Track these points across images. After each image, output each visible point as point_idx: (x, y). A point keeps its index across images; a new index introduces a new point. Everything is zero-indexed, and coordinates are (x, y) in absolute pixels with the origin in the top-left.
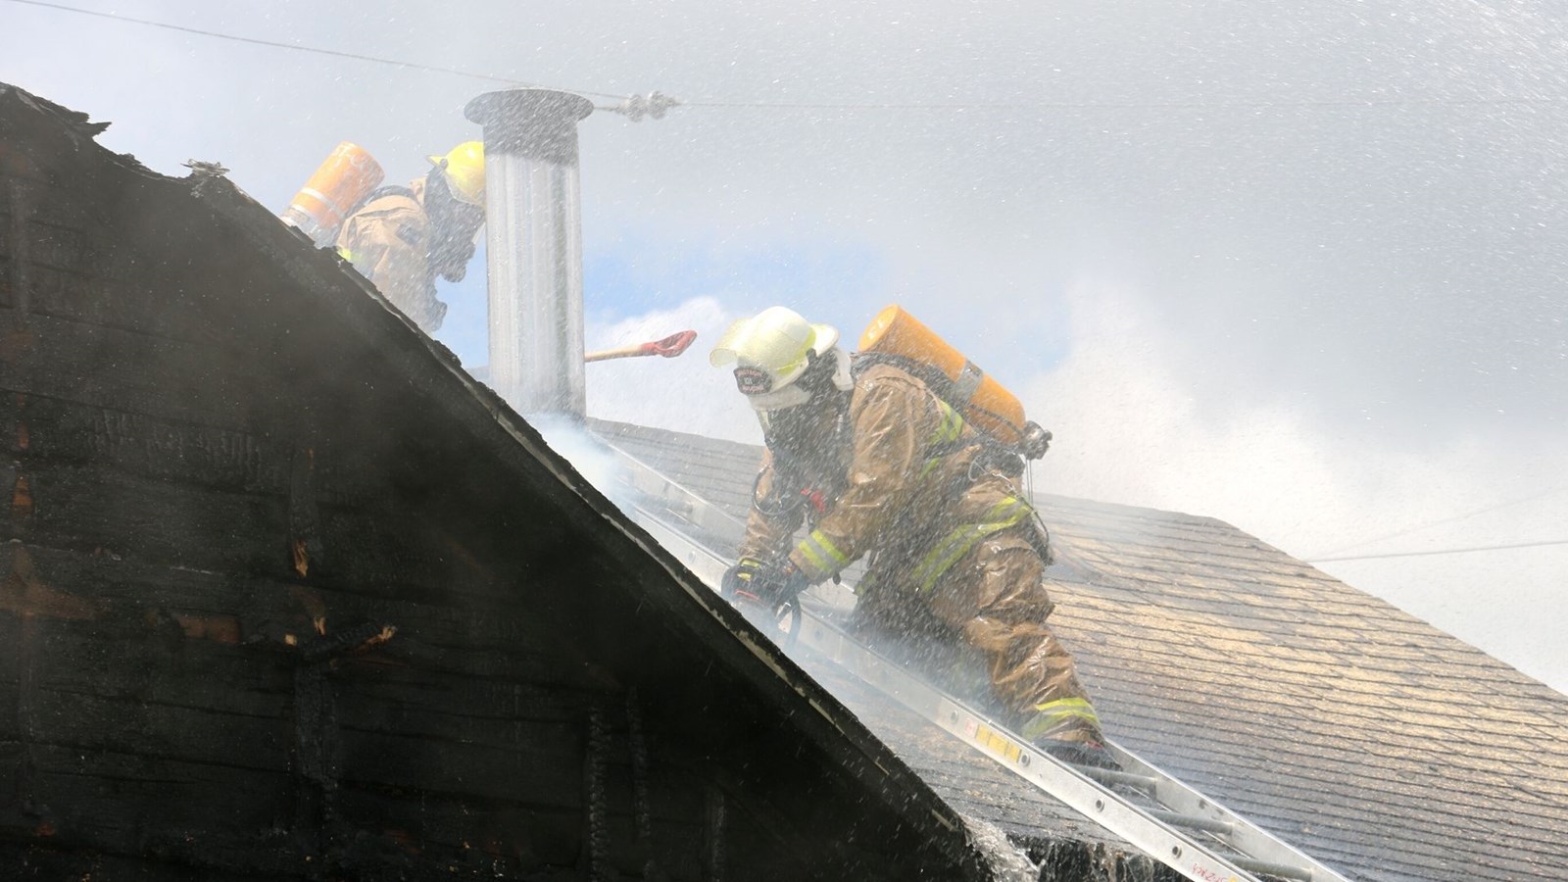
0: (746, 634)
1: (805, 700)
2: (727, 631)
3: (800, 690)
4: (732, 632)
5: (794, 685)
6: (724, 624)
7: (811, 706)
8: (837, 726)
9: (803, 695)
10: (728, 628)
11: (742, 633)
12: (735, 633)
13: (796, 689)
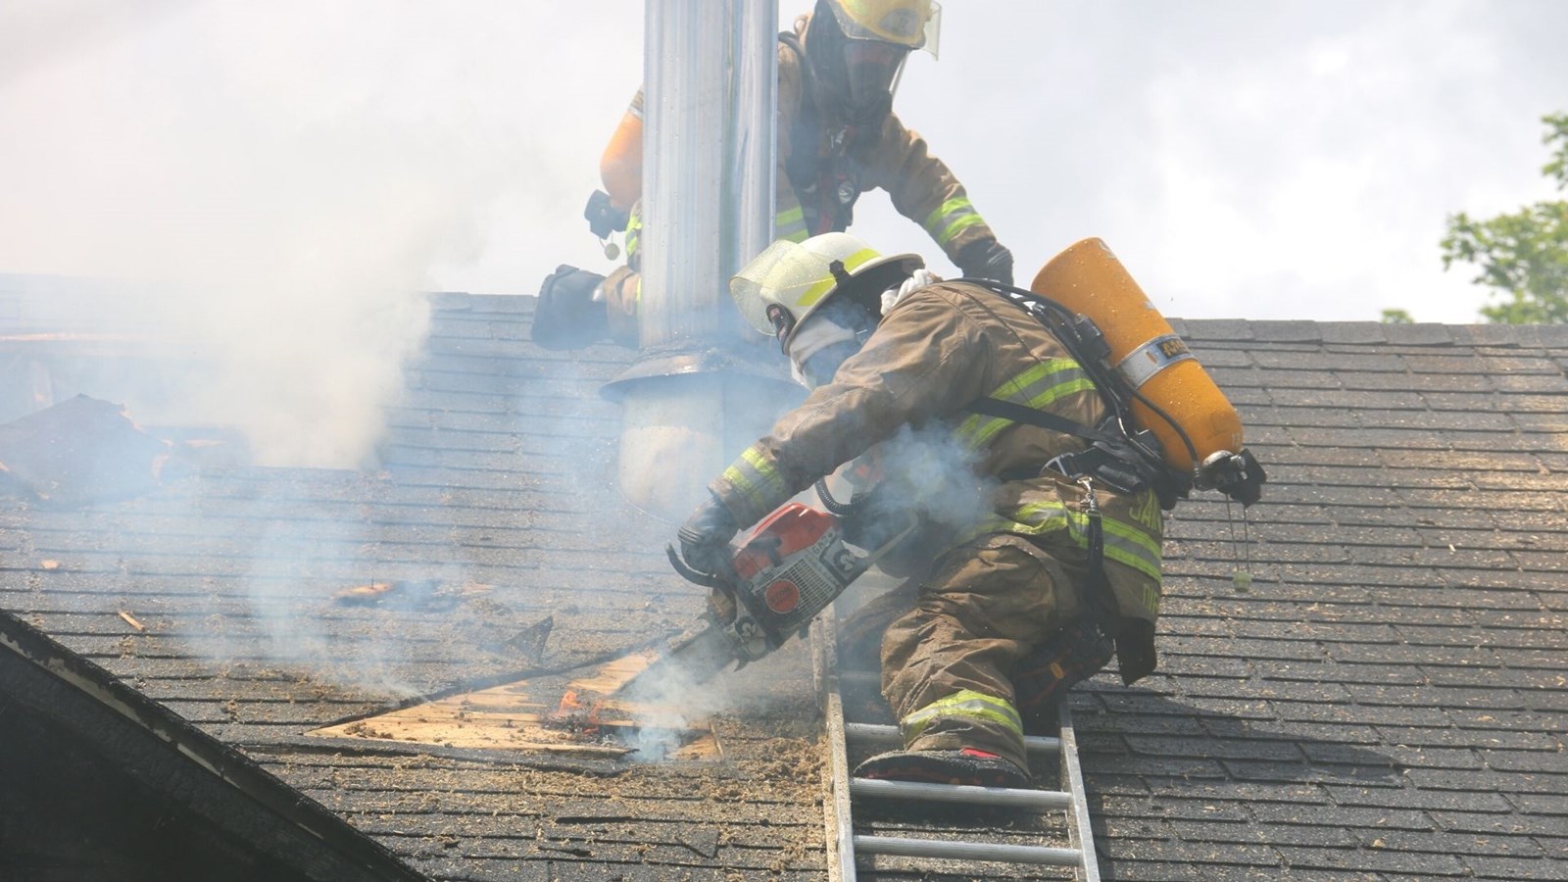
0: (61, 661)
1: (172, 747)
2: (29, 661)
3: (162, 734)
4: (36, 661)
5: (152, 728)
6: (21, 651)
7: (180, 752)
8: (226, 778)
9: (168, 739)
10: (29, 656)
11: (52, 661)
12: (41, 663)
13: (156, 731)
